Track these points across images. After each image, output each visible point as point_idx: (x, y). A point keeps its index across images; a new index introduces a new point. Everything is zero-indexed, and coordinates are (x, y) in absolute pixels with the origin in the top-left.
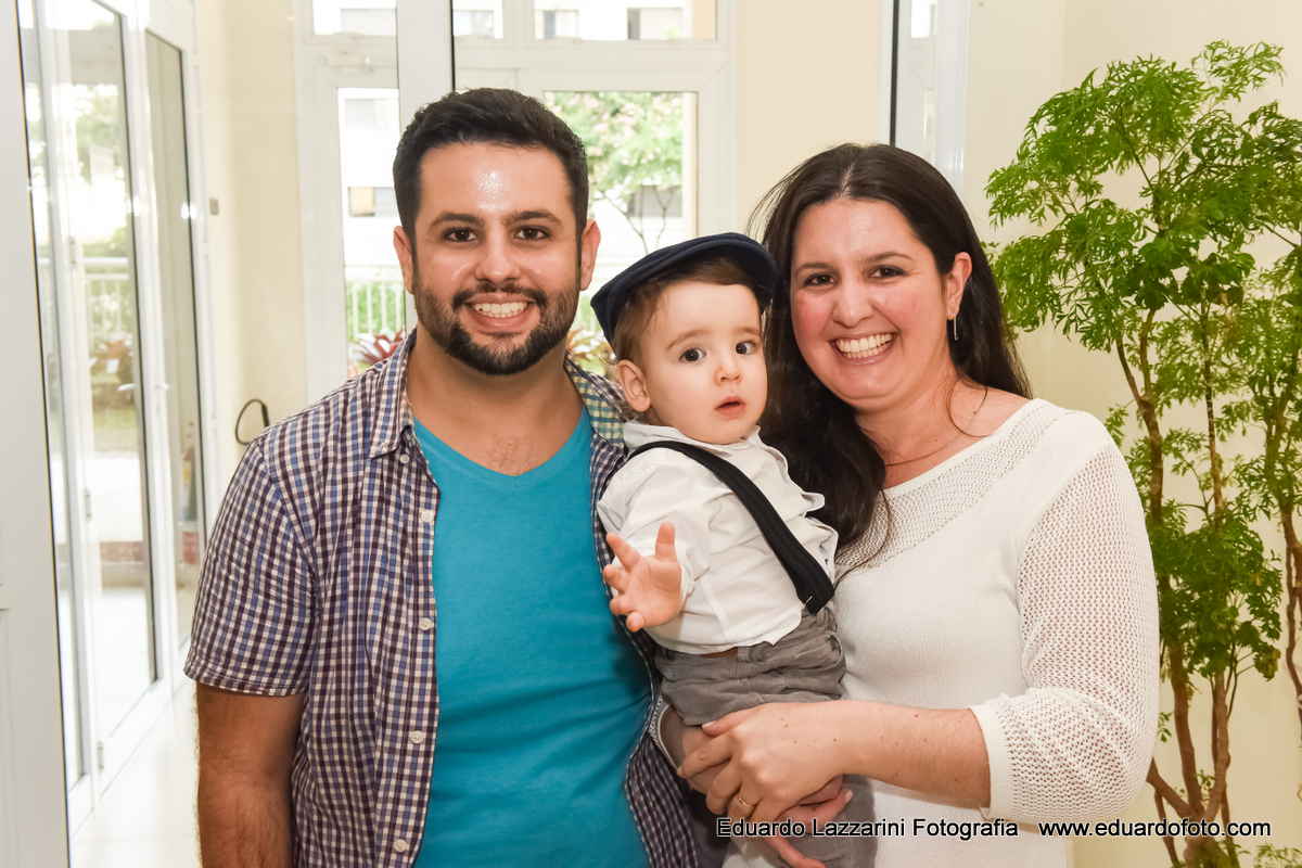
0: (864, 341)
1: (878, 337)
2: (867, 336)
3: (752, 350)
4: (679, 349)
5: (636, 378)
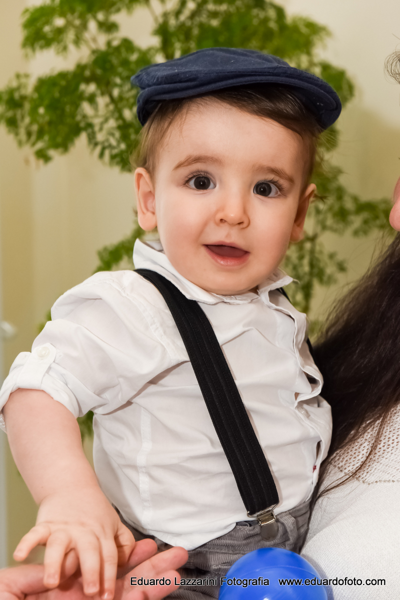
3: (277, 193)
4: (185, 172)
5: (150, 192)
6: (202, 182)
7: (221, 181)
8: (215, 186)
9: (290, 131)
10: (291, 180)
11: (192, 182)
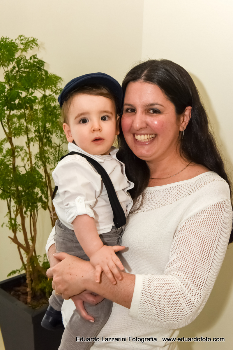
0: (143, 136)
1: (148, 135)
2: (144, 135)
3: (108, 119)
4: (79, 119)
5: (69, 130)
6: (84, 121)
7: (90, 119)
8: (89, 121)
9: (107, 98)
10: (111, 113)
11: (81, 122)
